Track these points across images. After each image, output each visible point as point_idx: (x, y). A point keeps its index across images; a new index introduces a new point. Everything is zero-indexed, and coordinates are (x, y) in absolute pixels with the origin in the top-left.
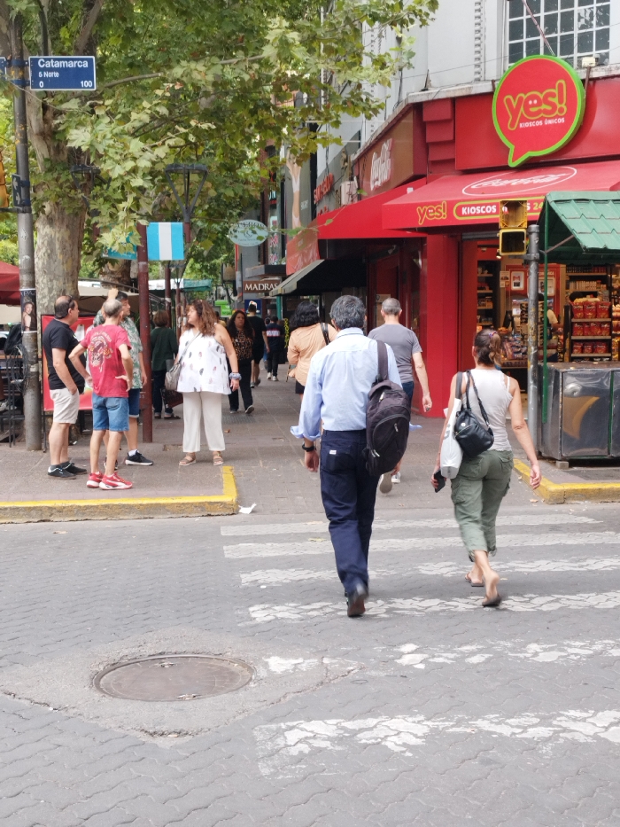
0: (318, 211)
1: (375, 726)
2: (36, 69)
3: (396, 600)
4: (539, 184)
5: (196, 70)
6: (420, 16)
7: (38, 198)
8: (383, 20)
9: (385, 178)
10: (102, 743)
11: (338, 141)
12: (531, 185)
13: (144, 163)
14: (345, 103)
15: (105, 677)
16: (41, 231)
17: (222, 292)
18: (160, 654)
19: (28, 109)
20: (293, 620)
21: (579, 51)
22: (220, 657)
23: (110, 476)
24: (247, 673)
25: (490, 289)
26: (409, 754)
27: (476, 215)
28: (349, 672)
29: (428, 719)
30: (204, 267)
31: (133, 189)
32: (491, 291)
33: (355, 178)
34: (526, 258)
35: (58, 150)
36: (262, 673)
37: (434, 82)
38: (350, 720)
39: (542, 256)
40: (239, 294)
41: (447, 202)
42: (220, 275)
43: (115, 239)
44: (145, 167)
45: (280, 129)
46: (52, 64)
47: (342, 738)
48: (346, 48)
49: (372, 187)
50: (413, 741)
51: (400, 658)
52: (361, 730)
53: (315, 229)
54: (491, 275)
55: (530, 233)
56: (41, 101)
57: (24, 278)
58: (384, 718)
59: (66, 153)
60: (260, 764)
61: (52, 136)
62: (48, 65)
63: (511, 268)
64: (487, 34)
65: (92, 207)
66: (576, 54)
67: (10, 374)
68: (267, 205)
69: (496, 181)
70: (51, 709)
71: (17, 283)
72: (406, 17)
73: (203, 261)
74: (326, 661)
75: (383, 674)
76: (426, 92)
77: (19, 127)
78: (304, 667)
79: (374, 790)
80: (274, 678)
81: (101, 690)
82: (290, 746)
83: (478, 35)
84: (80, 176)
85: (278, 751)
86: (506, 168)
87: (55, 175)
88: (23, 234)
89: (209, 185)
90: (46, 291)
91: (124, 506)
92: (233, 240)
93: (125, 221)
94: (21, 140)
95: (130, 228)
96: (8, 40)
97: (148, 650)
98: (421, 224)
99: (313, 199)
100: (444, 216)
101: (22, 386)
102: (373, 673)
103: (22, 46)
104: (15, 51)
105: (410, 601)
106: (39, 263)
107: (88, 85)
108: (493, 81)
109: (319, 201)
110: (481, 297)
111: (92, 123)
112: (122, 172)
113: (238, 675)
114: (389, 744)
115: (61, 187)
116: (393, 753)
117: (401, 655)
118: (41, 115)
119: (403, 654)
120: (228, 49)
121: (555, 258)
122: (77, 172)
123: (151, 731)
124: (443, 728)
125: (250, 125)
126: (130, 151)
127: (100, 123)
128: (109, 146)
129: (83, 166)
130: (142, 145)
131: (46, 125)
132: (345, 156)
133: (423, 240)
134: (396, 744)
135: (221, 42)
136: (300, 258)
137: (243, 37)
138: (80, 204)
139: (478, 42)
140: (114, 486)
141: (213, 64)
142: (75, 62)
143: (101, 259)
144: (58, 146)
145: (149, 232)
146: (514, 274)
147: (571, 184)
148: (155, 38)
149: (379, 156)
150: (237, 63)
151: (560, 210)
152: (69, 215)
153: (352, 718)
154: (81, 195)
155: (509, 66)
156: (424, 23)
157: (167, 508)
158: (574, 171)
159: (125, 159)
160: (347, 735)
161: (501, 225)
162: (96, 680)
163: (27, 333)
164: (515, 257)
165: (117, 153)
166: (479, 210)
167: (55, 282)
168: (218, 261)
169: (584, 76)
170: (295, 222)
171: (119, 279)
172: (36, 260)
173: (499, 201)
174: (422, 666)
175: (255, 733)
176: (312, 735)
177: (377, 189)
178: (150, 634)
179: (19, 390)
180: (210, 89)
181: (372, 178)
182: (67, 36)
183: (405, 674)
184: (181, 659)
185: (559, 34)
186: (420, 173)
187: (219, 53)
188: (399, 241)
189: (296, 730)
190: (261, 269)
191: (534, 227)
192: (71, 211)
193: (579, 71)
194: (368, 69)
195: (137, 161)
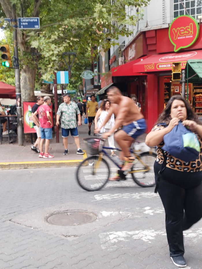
0: (111, 67)
1: (138, 233)
2: (20, 22)
3: (142, 193)
4: (184, 57)
5: (72, 21)
6: (145, 3)
7: (21, 64)
8: (133, 4)
9: (133, 56)
10: (50, 239)
11: (118, 44)
12: (182, 58)
13: (56, 52)
14: (120, 32)
15: (49, 218)
16: (22, 75)
17: (79, 94)
18: (67, 210)
19: (18, 35)
20: (109, 199)
21: (197, 14)
22: (86, 211)
23: (46, 154)
24: (95, 217)
25: (168, 92)
26: (150, 242)
27: (164, 67)
28: (128, 216)
29: (155, 231)
30: (73, 86)
31: (52, 61)
32: (168, 93)
33: (123, 56)
34: (181, 81)
35: (27, 48)
36: (100, 216)
37: (149, 24)
38: (130, 231)
39: (186, 81)
40: (85, 95)
41: (154, 64)
42: (78, 89)
43: (46, 77)
44: (56, 53)
45: (99, 40)
46: (25, 20)
47: (128, 237)
48: (120, 13)
49: (129, 59)
50: (151, 238)
51: (145, 211)
52: (134, 235)
53: (111, 73)
54: (168, 87)
55: (182, 73)
56: (22, 32)
57: (17, 90)
58: (141, 231)
59: (30, 49)
60: (102, 246)
61: (26, 44)
62: (24, 21)
63: (175, 85)
64: (167, 9)
65: (39, 67)
66: (196, 15)
67: (13, 121)
68: (94, 66)
69: (170, 57)
70: (32, 228)
71: (15, 92)
72: (140, 4)
73: (73, 84)
74: (121, 212)
75: (139, 217)
76: (147, 28)
77: (15, 41)
78: (114, 215)
79: (139, 254)
80: (104, 218)
81: (48, 222)
82: (111, 240)
83: (164, 9)
84: (35, 57)
85: (107, 241)
86: (173, 52)
87: (27, 56)
88: (17, 76)
89: (76, 59)
90: (24, 94)
91: (51, 163)
92: (83, 77)
93: (50, 71)
94: (16, 45)
95: (52, 73)
96: (11, 12)
97: (62, 209)
98: (146, 71)
99: (109, 63)
100: (153, 68)
101: (17, 125)
102: (137, 216)
103: (16, 15)
104: (13, 16)
105: (146, 193)
106: (22, 85)
107: (37, 27)
108: (169, 24)
109: (112, 64)
110: (165, 94)
111: (39, 39)
112: (49, 55)
113: (92, 217)
114: (143, 239)
115: (29, 60)
116: (145, 242)
117: (145, 210)
118: (22, 37)
119: (146, 210)
120: (82, 15)
121: (190, 81)
122: (34, 55)
123: (65, 235)
124: (161, 234)
125: (89, 39)
126: (51, 48)
127: (41, 39)
128: (44, 47)
129: (36, 53)
130: (55, 46)
131: (23, 40)
132: (120, 49)
133: (146, 76)
134: (146, 239)
135: (80, 13)
136: (106, 83)
137: (87, 11)
138: (35, 66)
139: (164, 11)
140: (48, 157)
141: (77, 20)
142: (33, 20)
143: (42, 83)
144: (27, 47)
145: (57, 75)
146: (176, 87)
147: (195, 57)
148: (57, 11)
149: (131, 48)
150: (85, 19)
151: (192, 65)
152: (31, 69)
153: (131, 231)
154: (35, 63)
155: (174, 19)
156: (146, 5)
157: (65, 164)
158: (196, 53)
159: (50, 51)
160: (129, 236)
161: (172, 71)
162: (46, 219)
163: (18, 108)
164: (177, 81)
165: (47, 49)
166: (165, 66)
167: (27, 91)
168: (78, 84)
169: (199, 22)
170: (103, 71)
171: (46, 90)
172: (21, 84)
173: (172, 63)
174: (152, 214)
175: (99, 236)
176: (118, 236)
177: (131, 60)
178: (63, 204)
179: (16, 126)
180: (77, 28)
181: (129, 56)
182: (30, 11)
183: (147, 217)
184: (73, 212)
185: (190, 8)
186: (145, 54)
187: (79, 16)
188: (138, 77)
189: (112, 235)
190: (92, 86)
191: (183, 71)
192: (32, 68)
193: (197, 20)
194: (128, 20)
195: (54, 52)
